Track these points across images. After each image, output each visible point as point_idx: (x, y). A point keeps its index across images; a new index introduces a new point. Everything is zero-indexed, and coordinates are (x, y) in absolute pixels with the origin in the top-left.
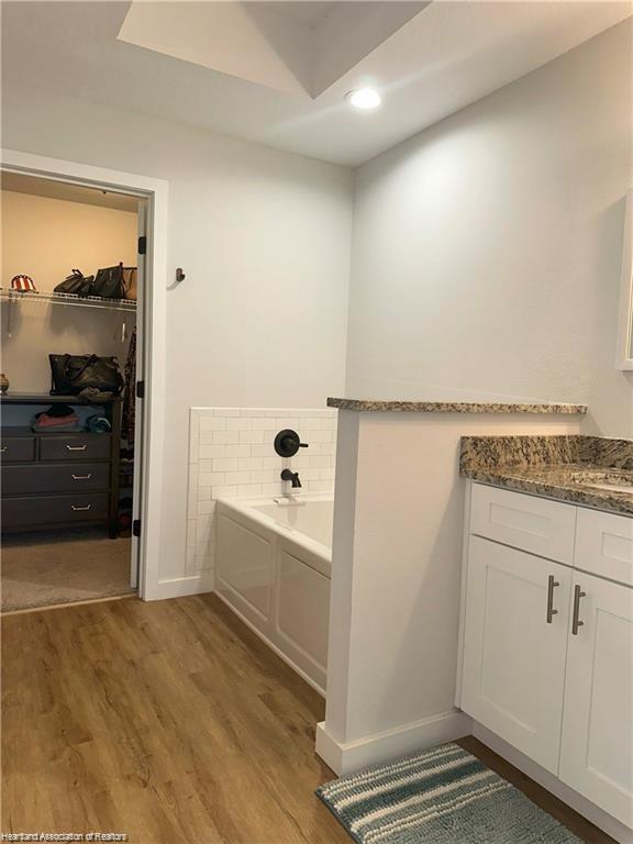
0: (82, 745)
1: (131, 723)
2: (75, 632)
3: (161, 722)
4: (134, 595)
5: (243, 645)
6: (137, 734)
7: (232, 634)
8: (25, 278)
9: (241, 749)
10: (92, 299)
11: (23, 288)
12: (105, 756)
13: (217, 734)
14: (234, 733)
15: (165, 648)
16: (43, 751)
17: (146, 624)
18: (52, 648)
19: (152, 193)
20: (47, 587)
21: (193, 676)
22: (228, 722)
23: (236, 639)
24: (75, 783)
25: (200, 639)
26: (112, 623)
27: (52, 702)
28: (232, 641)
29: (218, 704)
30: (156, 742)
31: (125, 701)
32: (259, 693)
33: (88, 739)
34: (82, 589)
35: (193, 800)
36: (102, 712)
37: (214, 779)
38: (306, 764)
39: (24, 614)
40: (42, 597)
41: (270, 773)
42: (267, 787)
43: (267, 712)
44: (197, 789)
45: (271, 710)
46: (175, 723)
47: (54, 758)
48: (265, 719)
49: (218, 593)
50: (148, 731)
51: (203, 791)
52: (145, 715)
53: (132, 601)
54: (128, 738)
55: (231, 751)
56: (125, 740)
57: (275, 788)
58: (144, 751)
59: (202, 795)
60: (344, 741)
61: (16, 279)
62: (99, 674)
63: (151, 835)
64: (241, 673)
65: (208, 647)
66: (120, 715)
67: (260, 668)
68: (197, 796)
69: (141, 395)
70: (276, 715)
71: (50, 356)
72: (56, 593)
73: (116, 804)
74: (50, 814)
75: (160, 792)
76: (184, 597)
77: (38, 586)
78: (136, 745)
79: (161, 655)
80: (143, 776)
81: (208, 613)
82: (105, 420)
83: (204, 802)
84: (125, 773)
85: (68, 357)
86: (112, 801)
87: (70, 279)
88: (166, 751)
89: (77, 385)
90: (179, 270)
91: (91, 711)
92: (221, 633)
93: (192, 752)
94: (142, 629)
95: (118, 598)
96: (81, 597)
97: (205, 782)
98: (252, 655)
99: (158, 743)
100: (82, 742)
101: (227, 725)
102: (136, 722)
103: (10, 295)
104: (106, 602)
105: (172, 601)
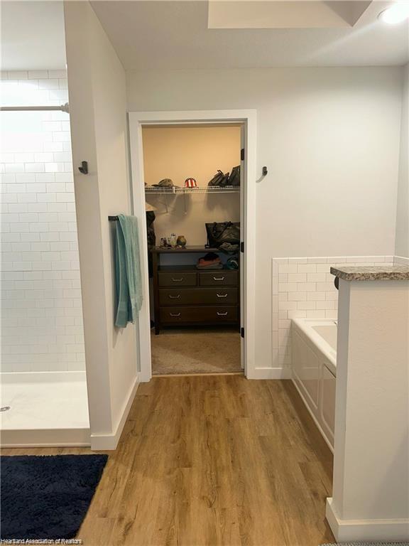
0: (185, 469)
1: (216, 461)
2: (203, 393)
3: (233, 466)
4: (242, 373)
5: (300, 423)
6: (216, 470)
7: (294, 413)
8: (191, 179)
9: (275, 499)
10: (228, 187)
11: (190, 186)
12: (195, 480)
13: (263, 483)
14: (274, 486)
15: (250, 415)
16: (165, 467)
17: (244, 395)
18: (188, 402)
19: (246, 120)
20: (197, 361)
21: (261, 439)
22: (273, 477)
23: (297, 417)
24: (175, 493)
25: (273, 412)
26: (225, 390)
27: (179, 437)
28: (294, 418)
29: (271, 462)
30: (225, 479)
31: (216, 446)
32: (300, 461)
33: (190, 466)
34: (215, 365)
35: (235, 525)
36: (202, 451)
37: (252, 516)
38: (316, 524)
39: (181, 377)
40: (192, 368)
41: (289, 523)
42: (283, 533)
43: (301, 477)
44: (239, 519)
45: (305, 476)
46: (240, 469)
47: (169, 473)
48: (298, 481)
49: (293, 381)
50: (223, 470)
51: (243, 523)
52: (225, 459)
53: (240, 378)
54: (211, 472)
55: (268, 499)
56: (209, 472)
57: (289, 536)
58: (217, 483)
59: (241, 525)
60: (341, 518)
61: (187, 181)
62: (208, 424)
63: (204, 540)
64: (292, 443)
65: (276, 419)
66: (210, 455)
67: (307, 443)
68: (238, 524)
69: (243, 251)
70: (306, 480)
71: (206, 224)
72: (199, 366)
73: (191, 513)
74: (157, 507)
75: (218, 514)
76: (271, 380)
77: (193, 360)
78: (213, 477)
79: (246, 419)
80: (211, 500)
81: (284, 395)
82: (235, 262)
83: (241, 530)
84: (202, 494)
85: (215, 224)
86: (189, 511)
87: (216, 176)
88: (229, 486)
89: (219, 241)
90: (265, 168)
91: (196, 448)
92: (288, 411)
93: (244, 491)
94: (241, 398)
95: (232, 374)
96: (213, 371)
97: (246, 515)
98: (304, 431)
99: (226, 480)
100: (186, 467)
101: (271, 478)
102: (218, 462)
103: (184, 191)
104: (226, 376)
105: (263, 382)
